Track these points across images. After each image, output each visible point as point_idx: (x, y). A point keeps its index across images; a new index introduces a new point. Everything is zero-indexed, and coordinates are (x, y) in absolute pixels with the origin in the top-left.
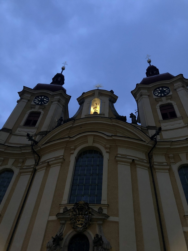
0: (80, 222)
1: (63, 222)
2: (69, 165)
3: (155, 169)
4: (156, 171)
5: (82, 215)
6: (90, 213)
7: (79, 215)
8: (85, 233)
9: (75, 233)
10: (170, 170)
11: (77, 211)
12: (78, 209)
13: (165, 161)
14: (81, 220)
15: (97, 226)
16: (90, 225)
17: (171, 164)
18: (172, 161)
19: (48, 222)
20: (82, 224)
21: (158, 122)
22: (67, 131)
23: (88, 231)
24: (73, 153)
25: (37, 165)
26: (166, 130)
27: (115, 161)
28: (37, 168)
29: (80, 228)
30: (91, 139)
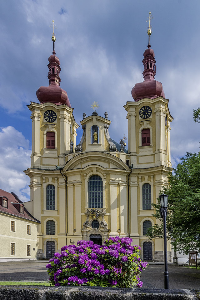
1: (88, 216)
2: (85, 187)
4: (131, 187)
6: (98, 213)
10: (138, 187)
11: (93, 212)
13: (137, 181)
14: (95, 215)
15: (101, 217)
18: (140, 180)
19: (81, 215)
21: (138, 148)
22: (79, 161)
23: (98, 219)
24: (86, 179)
25: (67, 184)
26: (141, 156)
27: (109, 184)
28: (68, 185)
29: (95, 218)
30: (94, 170)
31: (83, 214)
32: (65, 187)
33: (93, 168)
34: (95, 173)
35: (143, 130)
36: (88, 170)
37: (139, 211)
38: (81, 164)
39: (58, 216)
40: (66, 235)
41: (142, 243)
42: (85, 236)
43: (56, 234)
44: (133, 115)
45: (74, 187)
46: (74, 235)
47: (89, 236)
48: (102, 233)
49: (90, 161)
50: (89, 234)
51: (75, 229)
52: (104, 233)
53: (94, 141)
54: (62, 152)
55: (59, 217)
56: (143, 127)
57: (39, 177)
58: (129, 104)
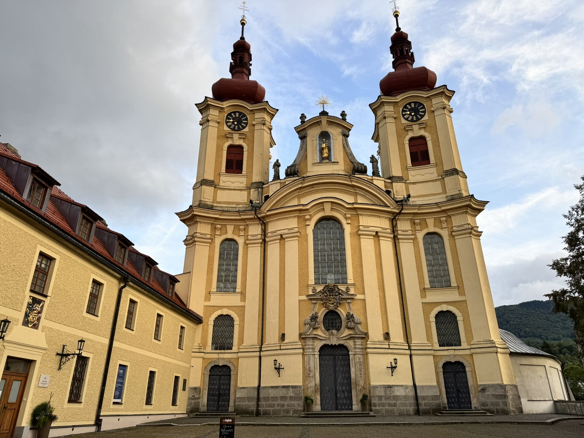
0: (331, 302)
1: (315, 302)
2: (307, 240)
3: (398, 239)
4: (400, 241)
5: (333, 296)
6: (340, 294)
7: (330, 296)
8: (337, 311)
9: (327, 311)
10: (415, 240)
11: (328, 293)
12: (329, 291)
13: (410, 229)
14: (332, 300)
15: (346, 304)
16: (340, 304)
17: (417, 231)
18: (418, 228)
19: (299, 301)
20: (333, 304)
21: (405, 169)
22: (295, 192)
23: (339, 308)
24: (309, 225)
25: (265, 236)
26: (414, 183)
27: (357, 234)
28: (267, 240)
29: (332, 307)
30: (328, 207)
31: (304, 297)
32: (261, 243)
33: (324, 204)
34: (328, 212)
35: (411, 140)
36: (315, 207)
37: (424, 290)
38: (299, 197)
39: (242, 304)
40: (261, 348)
41: (441, 365)
42: (309, 349)
43: (235, 349)
44: (390, 116)
45: (282, 241)
46: (280, 349)
47: (317, 349)
48: (348, 341)
49: (317, 191)
50: (318, 345)
51: (283, 335)
52: (355, 342)
53: (322, 159)
54: (256, 178)
55: (244, 306)
56: (410, 135)
57: (208, 223)
58: (383, 100)
